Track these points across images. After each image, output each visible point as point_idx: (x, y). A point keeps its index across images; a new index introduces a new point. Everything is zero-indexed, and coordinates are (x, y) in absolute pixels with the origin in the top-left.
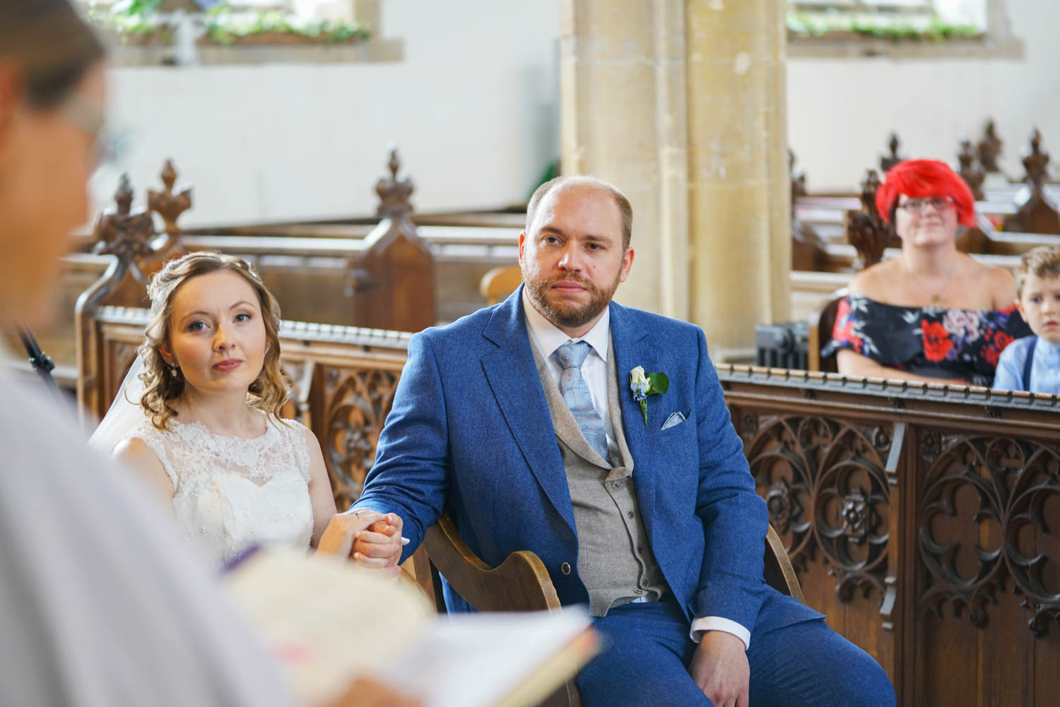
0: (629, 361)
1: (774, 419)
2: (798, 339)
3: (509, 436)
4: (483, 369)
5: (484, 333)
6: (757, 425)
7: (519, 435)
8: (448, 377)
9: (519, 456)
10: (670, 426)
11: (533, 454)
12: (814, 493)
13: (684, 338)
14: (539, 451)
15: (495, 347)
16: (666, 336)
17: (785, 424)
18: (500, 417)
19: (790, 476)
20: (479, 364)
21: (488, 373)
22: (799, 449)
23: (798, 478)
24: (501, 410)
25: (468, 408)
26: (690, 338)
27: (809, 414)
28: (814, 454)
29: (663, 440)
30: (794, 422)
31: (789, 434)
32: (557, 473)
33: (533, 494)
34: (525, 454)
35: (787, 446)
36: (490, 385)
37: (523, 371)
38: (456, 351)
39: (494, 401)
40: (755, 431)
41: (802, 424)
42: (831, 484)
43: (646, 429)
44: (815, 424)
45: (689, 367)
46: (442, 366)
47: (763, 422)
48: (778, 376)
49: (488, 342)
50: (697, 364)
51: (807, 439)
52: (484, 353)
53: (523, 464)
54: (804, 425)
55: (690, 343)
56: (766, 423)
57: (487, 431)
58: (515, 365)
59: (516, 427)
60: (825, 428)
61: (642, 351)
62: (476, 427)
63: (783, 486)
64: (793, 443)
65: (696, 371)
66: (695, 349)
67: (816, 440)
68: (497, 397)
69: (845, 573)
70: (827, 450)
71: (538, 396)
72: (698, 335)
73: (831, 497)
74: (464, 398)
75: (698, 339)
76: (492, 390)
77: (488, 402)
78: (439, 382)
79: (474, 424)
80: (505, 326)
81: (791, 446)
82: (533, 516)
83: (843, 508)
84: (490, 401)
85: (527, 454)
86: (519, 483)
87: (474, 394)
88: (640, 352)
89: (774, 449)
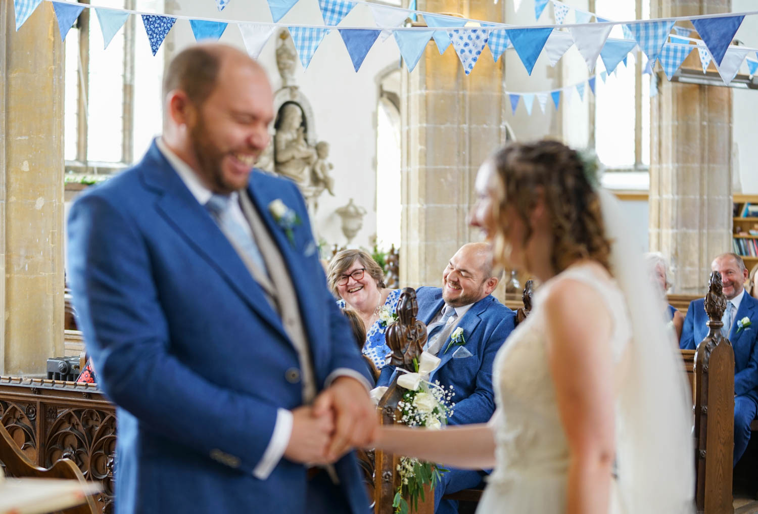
1: (66, 411)
2: (73, 366)
6: (56, 415)
12: (90, 454)
17: (73, 413)
19: (76, 445)
22: (81, 429)
23: (81, 445)
27: (87, 407)
28: (90, 431)
30: (78, 413)
31: (75, 420)
35: (74, 427)
40: (55, 418)
41: (83, 414)
42: (100, 449)
44: (91, 414)
47: (60, 412)
48: (59, 385)
51: (86, 422)
54: (84, 415)
56: (61, 413)
60: (97, 415)
63: (71, 449)
64: (78, 424)
67: (91, 423)
69: (108, 500)
70: (98, 428)
73: (101, 455)
81: (76, 426)
83: (107, 463)
89: (67, 428)
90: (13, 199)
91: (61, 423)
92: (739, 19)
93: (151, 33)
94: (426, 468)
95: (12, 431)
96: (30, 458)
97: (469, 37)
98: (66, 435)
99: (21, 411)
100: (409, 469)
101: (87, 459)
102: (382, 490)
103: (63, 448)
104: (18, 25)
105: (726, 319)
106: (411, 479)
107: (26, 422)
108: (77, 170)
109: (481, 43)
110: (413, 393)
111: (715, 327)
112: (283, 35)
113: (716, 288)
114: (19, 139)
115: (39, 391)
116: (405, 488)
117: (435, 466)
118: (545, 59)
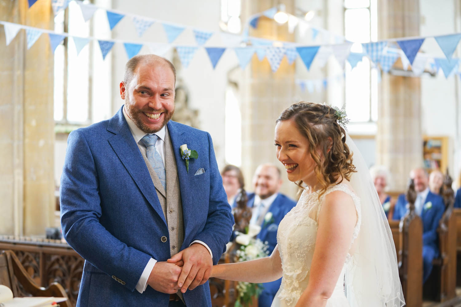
0: (178, 143)
1: (56, 257)
3: (126, 173)
4: (110, 144)
5: (108, 129)
6: (51, 259)
7: (132, 172)
8: (93, 147)
9: (132, 182)
10: (198, 174)
11: (140, 182)
12: (69, 280)
13: (202, 135)
14: (143, 180)
15: (113, 135)
16: (194, 134)
17: (60, 258)
18: (121, 165)
19: (61, 274)
20: (107, 142)
21: (112, 146)
22: (65, 267)
23: (64, 275)
24: (121, 161)
25: (105, 160)
26: (204, 136)
28: (69, 268)
29: (196, 180)
30: (63, 258)
31: (61, 261)
32: (153, 191)
33: (141, 201)
34: (136, 182)
35: (61, 265)
36: (114, 151)
37: (129, 144)
38: (95, 136)
39: (117, 157)
40: (50, 261)
42: (75, 277)
43: (188, 174)
44: (69, 258)
45: (205, 150)
46: (90, 142)
48: (52, 242)
49: (110, 133)
50: (208, 148)
51: (67, 263)
52: (109, 137)
53: (134, 187)
54: (66, 259)
55: (205, 138)
56: (53, 258)
57: (115, 171)
58: (125, 141)
59: (130, 169)
60: (73, 259)
61: (183, 139)
62: (109, 169)
63: (59, 277)
65: (208, 152)
66: (207, 141)
67: (70, 263)
68: (118, 156)
70: (73, 266)
71: (139, 155)
72: (208, 135)
73: (75, 281)
74: (102, 156)
75: (208, 136)
76: (115, 152)
77: (114, 157)
78: (89, 149)
79: (108, 168)
80: (117, 125)
82: (141, 212)
84: (115, 158)
85: (137, 182)
86: (133, 196)
87: (107, 154)
88: (182, 140)
89: (56, 266)
90: (27, 141)
91: (53, 264)
92: (422, 41)
93: (102, 49)
94: (253, 287)
95: (27, 268)
96: (36, 283)
97: (276, 52)
98: (56, 270)
99: (31, 257)
100: (243, 287)
101: (68, 283)
102: (229, 300)
103: (55, 277)
104: (29, 46)
105: (418, 204)
106: (245, 294)
107: (34, 263)
108: (62, 125)
109: (281, 55)
110: (245, 246)
111: (412, 208)
112: (175, 50)
113: (412, 187)
114: (30, 108)
115: (41, 246)
116: (242, 299)
117: (257, 285)
118: (317, 62)
